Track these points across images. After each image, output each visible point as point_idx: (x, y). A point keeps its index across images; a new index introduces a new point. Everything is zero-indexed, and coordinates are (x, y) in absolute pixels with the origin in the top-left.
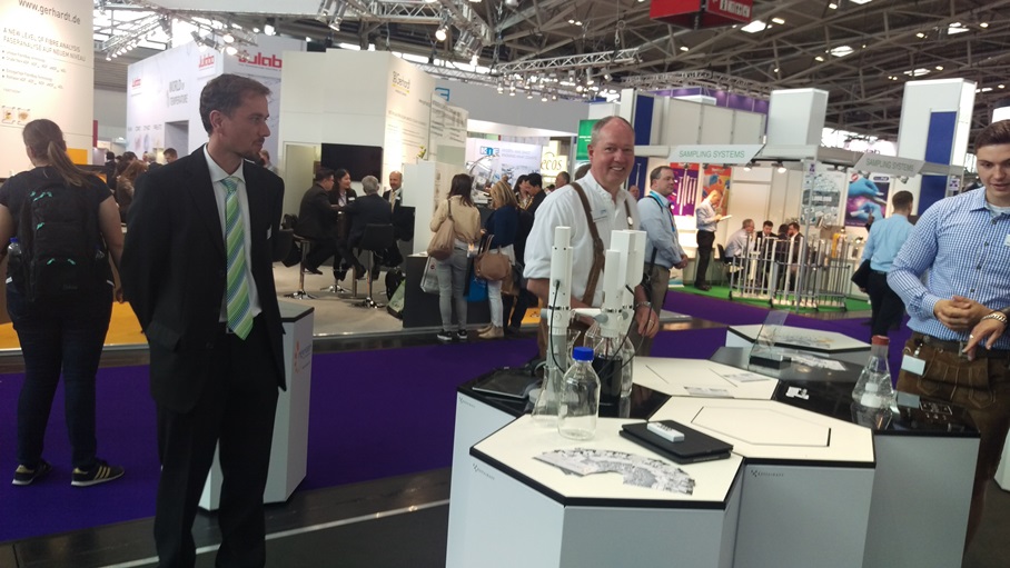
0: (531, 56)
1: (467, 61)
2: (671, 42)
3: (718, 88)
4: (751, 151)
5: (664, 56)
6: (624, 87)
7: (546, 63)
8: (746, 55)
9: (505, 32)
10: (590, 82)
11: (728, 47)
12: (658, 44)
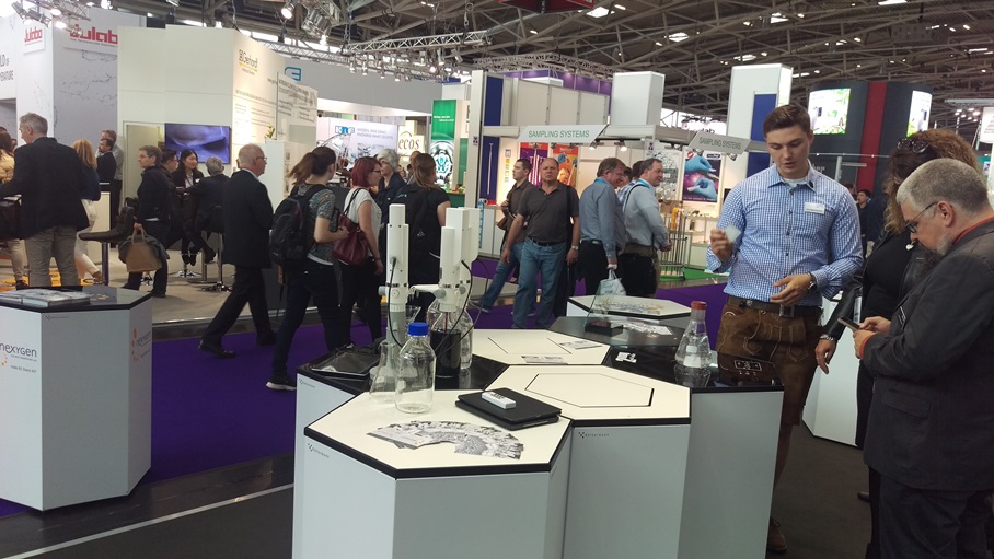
0: (384, 37)
1: (317, 40)
2: (521, 24)
3: (565, 70)
4: (595, 131)
5: (515, 39)
6: (476, 69)
7: (397, 43)
8: (592, 40)
9: (356, 13)
10: (441, 64)
11: (575, 31)
12: (508, 27)
